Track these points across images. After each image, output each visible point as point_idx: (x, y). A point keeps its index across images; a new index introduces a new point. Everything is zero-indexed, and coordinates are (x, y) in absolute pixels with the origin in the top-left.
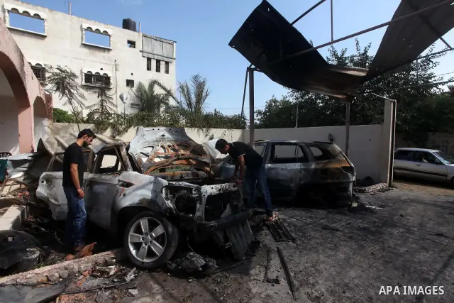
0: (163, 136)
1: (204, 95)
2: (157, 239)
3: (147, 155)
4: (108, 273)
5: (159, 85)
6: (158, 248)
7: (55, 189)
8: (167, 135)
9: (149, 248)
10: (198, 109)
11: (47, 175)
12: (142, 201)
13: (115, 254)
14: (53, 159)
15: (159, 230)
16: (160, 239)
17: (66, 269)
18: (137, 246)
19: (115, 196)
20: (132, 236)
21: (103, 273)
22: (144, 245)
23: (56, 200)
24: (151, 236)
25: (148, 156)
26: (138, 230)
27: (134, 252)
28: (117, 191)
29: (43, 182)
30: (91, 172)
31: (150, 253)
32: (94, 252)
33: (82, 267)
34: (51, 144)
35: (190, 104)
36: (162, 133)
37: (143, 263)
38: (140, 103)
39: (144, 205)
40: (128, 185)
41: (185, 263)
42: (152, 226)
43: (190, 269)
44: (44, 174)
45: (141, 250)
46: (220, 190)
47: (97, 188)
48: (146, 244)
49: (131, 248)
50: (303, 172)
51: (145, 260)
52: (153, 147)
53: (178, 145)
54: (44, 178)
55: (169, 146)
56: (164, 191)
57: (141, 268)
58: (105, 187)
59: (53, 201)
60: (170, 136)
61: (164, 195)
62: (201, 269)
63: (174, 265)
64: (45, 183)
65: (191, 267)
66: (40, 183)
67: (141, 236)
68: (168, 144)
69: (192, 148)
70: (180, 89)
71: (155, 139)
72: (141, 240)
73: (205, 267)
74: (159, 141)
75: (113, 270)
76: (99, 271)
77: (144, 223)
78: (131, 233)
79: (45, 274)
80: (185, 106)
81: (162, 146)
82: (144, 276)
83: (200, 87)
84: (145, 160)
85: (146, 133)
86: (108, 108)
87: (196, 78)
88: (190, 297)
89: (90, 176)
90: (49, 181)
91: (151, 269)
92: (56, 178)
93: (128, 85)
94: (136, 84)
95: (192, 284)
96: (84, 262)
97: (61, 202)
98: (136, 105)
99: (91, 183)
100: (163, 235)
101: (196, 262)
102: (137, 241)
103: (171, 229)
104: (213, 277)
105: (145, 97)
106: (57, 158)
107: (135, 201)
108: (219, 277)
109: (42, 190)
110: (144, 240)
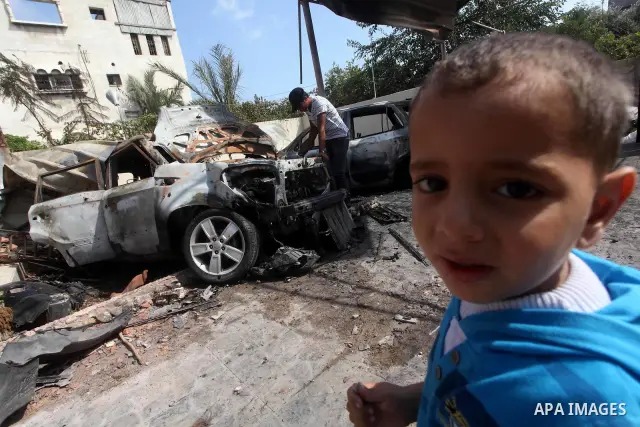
0: (199, 117)
1: (234, 74)
2: (230, 242)
3: (183, 146)
4: (176, 296)
5: (164, 70)
6: (236, 254)
7: (58, 224)
8: (205, 116)
9: (223, 256)
10: (230, 98)
11: (37, 208)
12: (196, 198)
13: (177, 277)
14: (38, 187)
15: (231, 229)
16: (236, 241)
17: (117, 304)
18: (206, 258)
19: (156, 201)
20: (195, 249)
21: (169, 298)
22: (214, 254)
23: (64, 238)
24: (222, 240)
25: (185, 146)
26: (202, 238)
27: (203, 267)
28: (158, 193)
29: (35, 219)
30: (106, 189)
31: (227, 263)
32: (146, 282)
33: (138, 298)
34: (26, 169)
35: (216, 92)
36: (196, 114)
37: (219, 277)
38: (139, 109)
40: (169, 181)
41: (277, 261)
42: (220, 227)
43: (284, 266)
44: (33, 207)
45: (212, 261)
46: (299, 165)
47: (122, 205)
48: (217, 252)
49: (198, 263)
50: (398, 142)
51: (222, 273)
52: (188, 135)
53: (223, 129)
54: (34, 213)
55: (211, 132)
56: (224, 178)
57: (218, 283)
58: (135, 198)
59: (61, 241)
60: (208, 117)
61: (226, 183)
62: (299, 263)
63: (262, 271)
64: (39, 219)
65: (286, 263)
66: (31, 221)
67: (208, 244)
68: (210, 128)
69: (243, 130)
70: (197, 73)
72: (209, 249)
73: (303, 259)
74: (195, 125)
75: (182, 292)
76: (164, 297)
77: (207, 226)
78: (192, 243)
79: (91, 316)
80: (210, 97)
81: (201, 133)
82: (226, 291)
83: (226, 64)
84: (182, 150)
85: (173, 116)
86: (94, 115)
87: (217, 49)
88: (295, 293)
89: (106, 193)
90: (44, 215)
91: (232, 281)
92: (53, 208)
93: (111, 83)
94: (124, 79)
95: (292, 283)
96: (139, 294)
97: (73, 239)
98: (133, 112)
99: (111, 202)
100: (237, 234)
101: (291, 256)
102: (203, 251)
103: (247, 224)
104: (317, 271)
105: (144, 98)
106: (44, 184)
107: (187, 199)
108: (324, 269)
109: (38, 231)
110: (212, 249)
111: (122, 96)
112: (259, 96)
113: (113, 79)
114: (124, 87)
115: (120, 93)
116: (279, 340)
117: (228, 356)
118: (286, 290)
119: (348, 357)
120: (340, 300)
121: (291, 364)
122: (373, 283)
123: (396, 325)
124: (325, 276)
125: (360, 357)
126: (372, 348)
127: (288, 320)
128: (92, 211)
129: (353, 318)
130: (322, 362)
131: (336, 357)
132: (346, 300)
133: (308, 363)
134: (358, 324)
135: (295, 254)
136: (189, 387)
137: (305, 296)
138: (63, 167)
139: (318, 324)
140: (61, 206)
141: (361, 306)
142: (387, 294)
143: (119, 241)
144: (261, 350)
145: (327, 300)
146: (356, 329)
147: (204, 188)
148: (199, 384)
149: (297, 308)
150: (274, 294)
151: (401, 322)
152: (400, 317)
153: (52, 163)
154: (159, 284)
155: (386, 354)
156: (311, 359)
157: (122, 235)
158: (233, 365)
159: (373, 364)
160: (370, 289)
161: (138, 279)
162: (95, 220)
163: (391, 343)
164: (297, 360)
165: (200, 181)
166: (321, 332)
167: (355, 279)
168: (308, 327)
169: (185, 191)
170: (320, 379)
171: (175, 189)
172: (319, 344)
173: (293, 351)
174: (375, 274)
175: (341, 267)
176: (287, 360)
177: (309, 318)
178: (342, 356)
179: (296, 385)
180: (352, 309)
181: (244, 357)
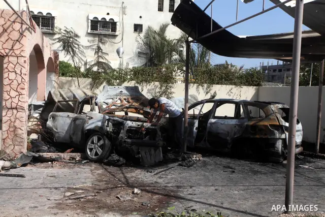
0: (121, 92)
2: (100, 147)
3: (107, 104)
4: (75, 159)
6: (100, 151)
7: (56, 123)
8: (125, 91)
9: (96, 151)
11: (53, 114)
12: (96, 127)
14: (57, 104)
15: (102, 142)
16: (102, 147)
17: (58, 155)
18: (91, 150)
19: (84, 124)
20: (89, 145)
21: (73, 159)
23: (57, 129)
24: (98, 145)
26: (93, 143)
27: (89, 153)
28: (85, 121)
31: (96, 154)
33: (65, 156)
34: (56, 95)
36: (121, 90)
38: (148, 51)
39: (97, 129)
41: (110, 158)
42: (99, 140)
44: (51, 113)
45: (93, 152)
46: (138, 125)
47: (77, 122)
48: (95, 149)
49: (88, 151)
50: (237, 127)
51: (93, 157)
52: (113, 99)
53: (132, 99)
54: (51, 116)
55: (125, 99)
56: (106, 122)
58: (81, 121)
59: (55, 130)
62: (116, 161)
64: (51, 119)
66: (49, 119)
67: (93, 145)
68: (125, 97)
71: (115, 94)
73: (118, 160)
74: (118, 95)
75: (78, 159)
77: (95, 139)
78: (89, 143)
79: (50, 155)
81: (120, 99)
84: (105, 106)
89: (76, 115)
90: (54, 117)
91: (95, 161)
92: (57, 116)
93: (135, 30)
97: (59, 130)
98: (144, 54)
99: (75, 119)
100: (103, 145)
102: (91, 147)
103: (107, 142)
106: (59, 104)
107: (92, 126)
109: (49, 123)
110: (94, 147)
111: (139, 40)
113: (138, 28)
114: (142, 35)
116: (86, 173)
121: (81, 176)
128: (69, 121)
135: (116, 158)
137: (107, 170)
138: (67, 99)
140: (60, 116)
142: (125, 176)
143: (72, 136)
145: (109, 172)
147: (100, 124)
153: (65, 96)
154: (74, 154)
157: (73, 134)
161: (69, 150)
162: (68, 125)
165: (99, 121)
168: (96, 174)
169: (93, 123)
177: (99, 173)
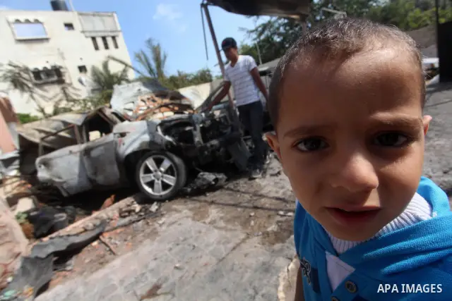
0: (139, 90)
1: (162, 57)
2: (166, 172)
3: (130, 110)
4: (134, 211)
5: (114, 59)
6: (171, 180)
7: (55, 169)
8: (144, 89)
9: (163, 182)
10: (160, 74)
11: (42, 160)
12: (142, 144)
13: (134, 198)
14: (40, 146)
15: (166, 164)
16: (170, 171)
17: (96, 218)
18: (151, 184)
19: (115, 149)
20: (143, 179)
21: (130, 212)
22: (156, 181)
23: (60, 178)
24: (161, 171)
25: (132, 110)
26: (147, 171)
27: (150, 191)
28: (116, 144)
29: (40, 167)
30: (82, 143)
31: (165, 186)
32: (114, 202)
33: (110, 214)
35: (151, 71)
36: (138, 88)
37: (161, 196)
38: (100, 87)
39: (144, 147)
40: (123, 135)
41: (199, 182)
42: (159, 162)
43: (204, 185)
44: (38, 160)
45: (156, 186)
47: (94, 153)
48: (158, 179)
49: (146, 188)
51: (162, 193)
52: (133, 102)
53: (157, 96)
54: (39, 163)
55: (148, 99)
56: (159, 129)
57: (161, 200)
58: (102, 148)
59: (57, 180)
60: (146, 89)
61: (160, 133)
62: (213, 183)
63: (189, 190)
64: (43, 167)
65: (204, 183)
66: (38, 169)
67: (152, 175)
68: (147, 97)
69: (170, 96)
70: (138, 59)
71: (133, 94)
72: (153, 178)
73: (216, 180)
74: (138, 96)
75: (137, 207)
76: (126, 211)
77: (150, 163)
78: (142, 175)
79: (81, 226)
80: (148, 75)
81: (142, 100)
82: (167, 204)
83: (156, 51)
84: (130, 114)
85: (122, 90)
86: (71, 95)
87: (149, 41)
88: (213, 203)
89: (83, 146)
90: (46, 164)
91: (171, 198)
92: (51, 159)
93: (81, 71)
94: (89, 68)
95: (210, 196)
96: (110, 211)
97: (65, 178)
98: (97, 90)
99: (87, 152)
100: (170, 168)
101: (208, 179)
102: (149, 180)
103: (177, 160)
104: (226, 187)
105: (103, 79)
106: (44, 143)
107: (135, 146)
108: (231, 185)
109: (43, 174)
110: (155, 177)
111: (88, 80)
112: (180, 70)
113: (82, 69)
114: (89, 73)
115: (87, 78)
116: (202, 234)
117: (170, 246)
118: (206, 201)
119: (247, 241)
120: (242, 205)
121: (211, 248)
122: (263, 192)
123: (279, 218)
124: (232, 190)
125: (255, 240)
126: (263, 234)
127: (208, 220)
128: (75, 159)
129: (250, 216)
130: (231, 245)
131: (239, 241)
132: (246, 204)
133: (222, 247)
134: (254, 220)
135: (210, 177)
136: (146, 266)
137: (218, 204)
138: (54, 131)
139: (228, 221)
140: (56, 157)
141: (256, 208)
142: (273, 198)
143: (93, 177)
144: (191, 241)
145: (233, 205)
146: (252, 223)
147: (146, 138)
148: (153, 265)
149: (214, 212)
150: (198, 205)
151: (282, 216)
152: (281, 213)
153: (48, 130)
154: (123, 203)
155: (272, 237)
156: (223, 244)
157: (95, 173)
158: (173, 251)
159: (263, 244)
160: (262, 196)
161: (108, 201)
162: (78, 164)
163: (275, 230)
164: (215, 245)
166: (230, 226)
167: (252, 190)
168: (222, 224)
169: (134, 141)
170: (230, 256)
171: (127, 140)
172: (229, 235)
173: (212, 240)
174: (265, 186)
175: (242, 184)
176: (207, 245)
177: (221, 218)
178: (243, 241)
179: (214, 261)
180: (251, 210)
181: (180, 246)
